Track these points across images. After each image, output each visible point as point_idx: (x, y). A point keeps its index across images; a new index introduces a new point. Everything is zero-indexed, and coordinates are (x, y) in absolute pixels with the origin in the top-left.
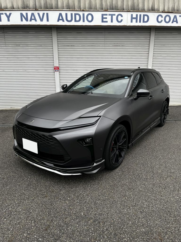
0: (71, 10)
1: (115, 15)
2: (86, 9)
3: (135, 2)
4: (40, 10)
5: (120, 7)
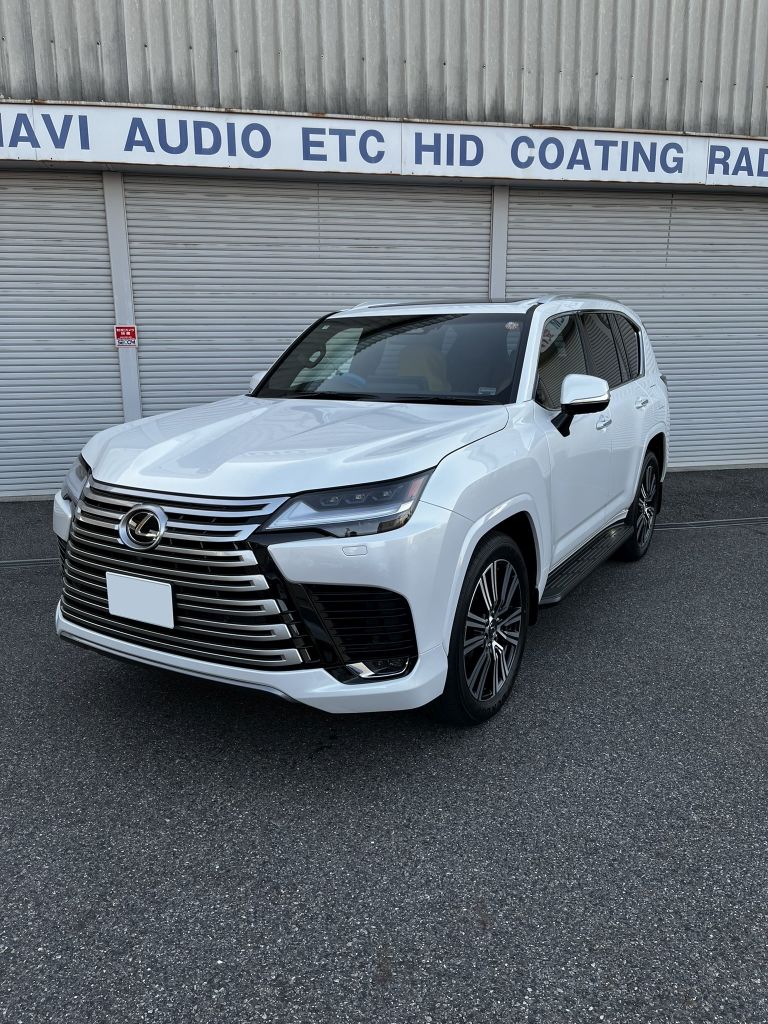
0: (179, 107)
1: (352, 133)
2: (241, 108)
3: (428, 87)
4: (53, 102)
5: (374, 103)
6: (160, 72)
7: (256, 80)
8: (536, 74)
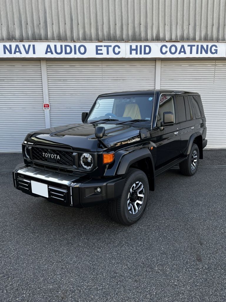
0: (60, 41)
1: (111, 46)
3: (136, 32)
5: (119, 37)
6: (57, 32)
7: (84, 32)
8: (170, 26)
